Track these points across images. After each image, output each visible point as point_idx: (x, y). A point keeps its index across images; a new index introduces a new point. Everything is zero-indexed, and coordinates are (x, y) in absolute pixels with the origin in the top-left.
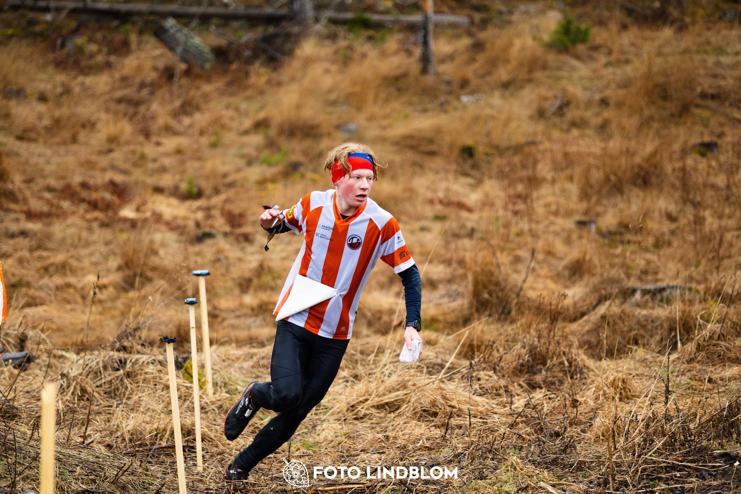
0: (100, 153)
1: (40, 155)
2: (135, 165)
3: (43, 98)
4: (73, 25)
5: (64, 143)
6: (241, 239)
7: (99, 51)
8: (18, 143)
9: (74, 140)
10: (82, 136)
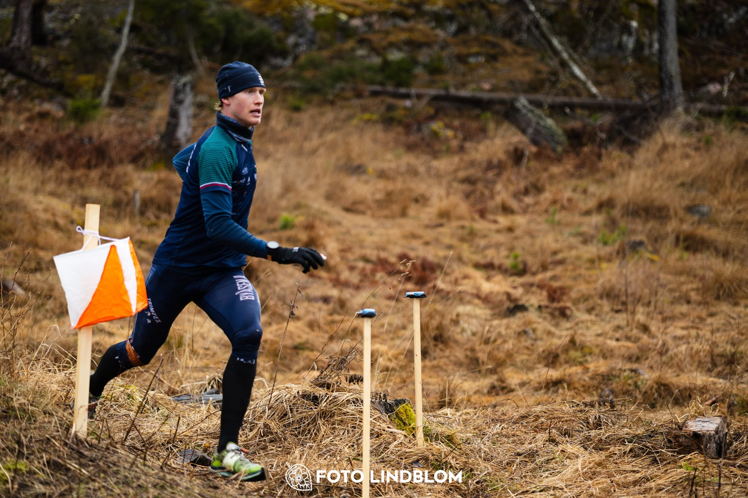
0: (427, 227)
1: (364, 226)
2: (462, 240)
3: (382, 175)
4: (431, 111)
5: (393, 217)
6: (557, 313)
7: (455, 137)
8: (344, 214)
9: (404, 214)
10: (412, 211)
